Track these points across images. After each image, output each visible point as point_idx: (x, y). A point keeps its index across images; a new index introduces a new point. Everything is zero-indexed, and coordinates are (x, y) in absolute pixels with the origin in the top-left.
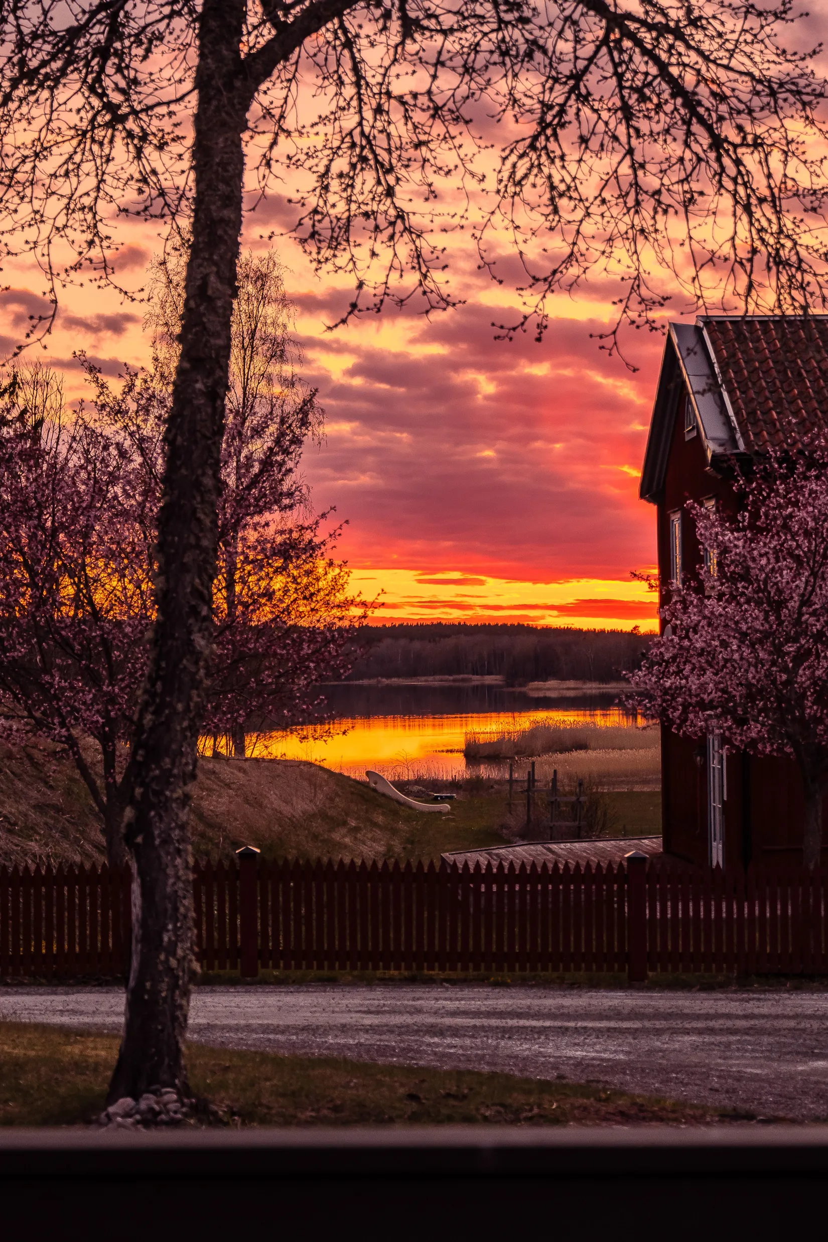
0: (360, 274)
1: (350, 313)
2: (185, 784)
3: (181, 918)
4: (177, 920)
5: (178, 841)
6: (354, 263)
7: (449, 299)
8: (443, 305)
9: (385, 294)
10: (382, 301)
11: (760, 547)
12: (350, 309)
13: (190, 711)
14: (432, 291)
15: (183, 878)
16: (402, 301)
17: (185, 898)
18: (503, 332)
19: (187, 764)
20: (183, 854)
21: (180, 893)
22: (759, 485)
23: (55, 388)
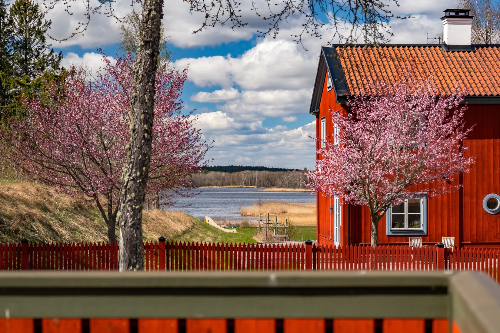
0: (207, 12)
1: (203, 27)
2: (140, 203)
3: (138, 253)
4: (137, 254)
5: (138, 224)
6: (205, 8)
7: (241, 23)
8: (238, 25)
9: (216, 20)
10: (215, 23)
11: (356, 126)
12: (203, 25)
13: (143, 175)
14: (235, 20)
15: (139, 239)
16: (223, 23)
17: (140, 246)
18: (262, 34)
19: (141, 195)
20: (139, 229)
21: (138, 244)
22: (356, 103)
23: (89, 73)
